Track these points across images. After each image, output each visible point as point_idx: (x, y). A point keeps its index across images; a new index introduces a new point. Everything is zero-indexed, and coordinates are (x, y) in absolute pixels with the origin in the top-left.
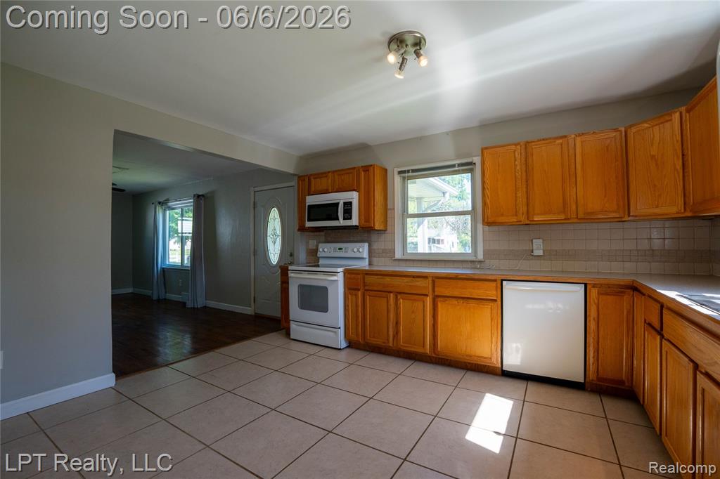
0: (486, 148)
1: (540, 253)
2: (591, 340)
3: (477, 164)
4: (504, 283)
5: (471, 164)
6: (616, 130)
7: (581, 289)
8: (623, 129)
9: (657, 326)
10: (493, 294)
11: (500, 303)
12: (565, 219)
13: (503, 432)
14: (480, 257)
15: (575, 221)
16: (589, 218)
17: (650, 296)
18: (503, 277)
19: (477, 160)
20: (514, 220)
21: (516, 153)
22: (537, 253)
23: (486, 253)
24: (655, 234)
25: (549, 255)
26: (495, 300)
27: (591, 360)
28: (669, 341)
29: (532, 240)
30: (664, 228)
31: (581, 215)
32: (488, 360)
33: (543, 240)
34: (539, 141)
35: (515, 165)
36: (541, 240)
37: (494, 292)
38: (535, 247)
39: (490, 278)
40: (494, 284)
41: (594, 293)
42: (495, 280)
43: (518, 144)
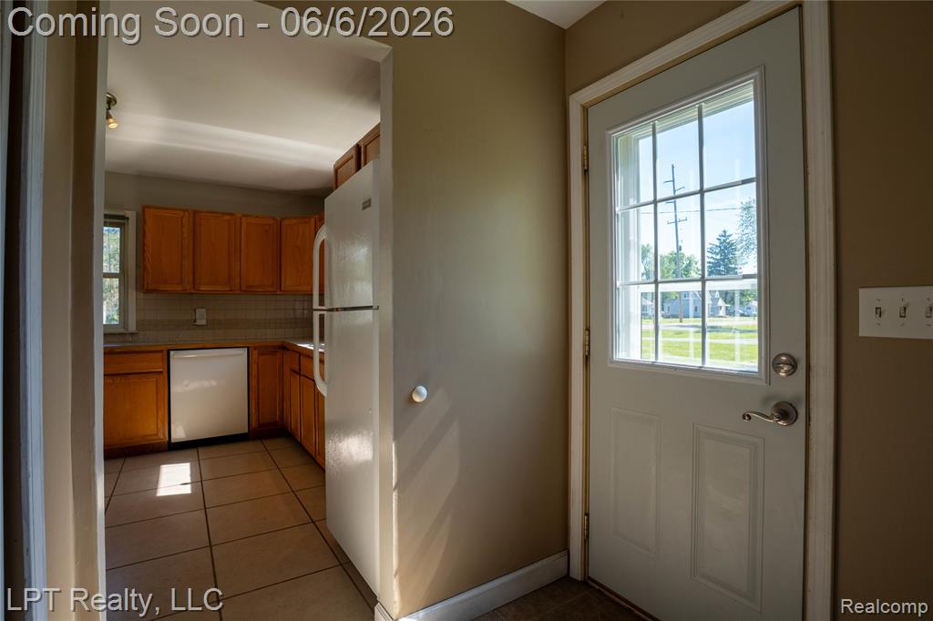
0: (149, 207)
1: (203, 322)
2: (252, 395)
3: (130, 219)
4: (172, 353)
5: (123, 217)
6: (274, 218)
7: (244, 352)
8: (279, 219)
9: (297, 369)
10: (159, 367)
11: (166, 375)
12: (231, 290)
13: (189, 481)
14: (132, 327)
15: (237, 292)
16: (249, 291)
17: (294, 351)
18: (169, 347)
19: (131, 215)
20: (179, 288)
21: (184, 221)
22: (199, 322)
23: (139, 323)
24: (298, 305)
25: (211, 324)
26: (161, 372)
27: (253, 411)
28: (304, 376)
29: (195, 311)
30: (304, 301)
31: (244, 288)
32: (154, 437)
33: (207, 310)
34: (208, 212)
35: (182, 232)
36: (204, 310)
37: (160, 364)
38: (197, 317)
39: (153, 349)
40: (159, 355)
41: (255, 353)
42: (161, 351)
43: (186, 211)
